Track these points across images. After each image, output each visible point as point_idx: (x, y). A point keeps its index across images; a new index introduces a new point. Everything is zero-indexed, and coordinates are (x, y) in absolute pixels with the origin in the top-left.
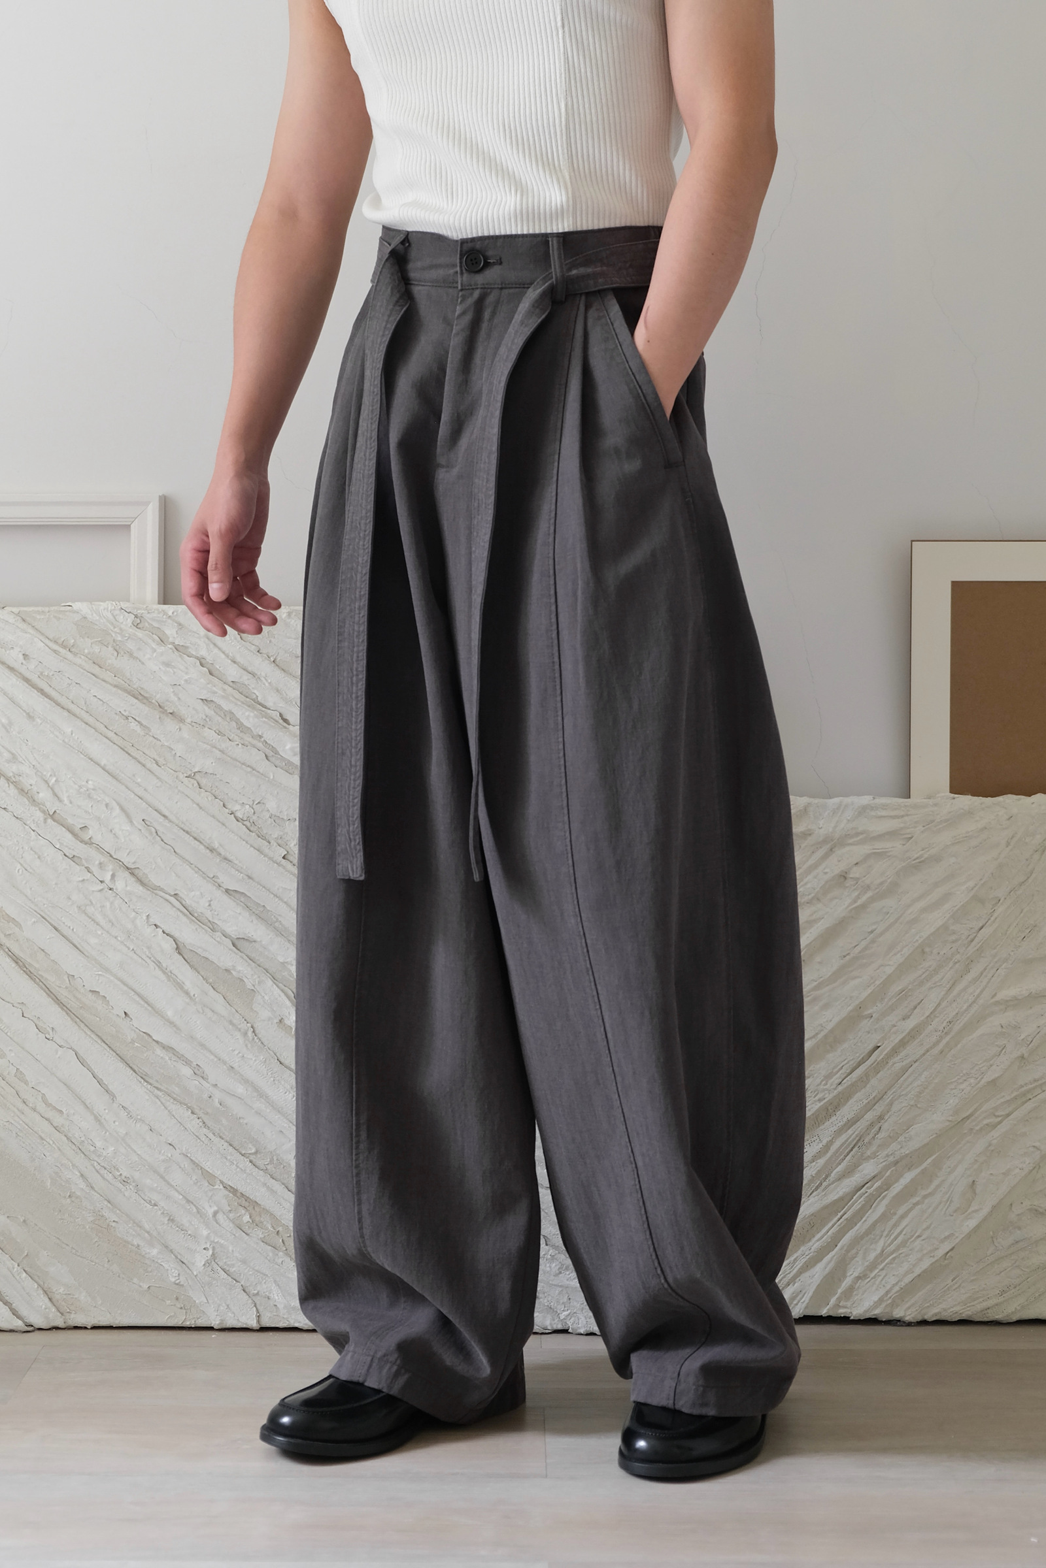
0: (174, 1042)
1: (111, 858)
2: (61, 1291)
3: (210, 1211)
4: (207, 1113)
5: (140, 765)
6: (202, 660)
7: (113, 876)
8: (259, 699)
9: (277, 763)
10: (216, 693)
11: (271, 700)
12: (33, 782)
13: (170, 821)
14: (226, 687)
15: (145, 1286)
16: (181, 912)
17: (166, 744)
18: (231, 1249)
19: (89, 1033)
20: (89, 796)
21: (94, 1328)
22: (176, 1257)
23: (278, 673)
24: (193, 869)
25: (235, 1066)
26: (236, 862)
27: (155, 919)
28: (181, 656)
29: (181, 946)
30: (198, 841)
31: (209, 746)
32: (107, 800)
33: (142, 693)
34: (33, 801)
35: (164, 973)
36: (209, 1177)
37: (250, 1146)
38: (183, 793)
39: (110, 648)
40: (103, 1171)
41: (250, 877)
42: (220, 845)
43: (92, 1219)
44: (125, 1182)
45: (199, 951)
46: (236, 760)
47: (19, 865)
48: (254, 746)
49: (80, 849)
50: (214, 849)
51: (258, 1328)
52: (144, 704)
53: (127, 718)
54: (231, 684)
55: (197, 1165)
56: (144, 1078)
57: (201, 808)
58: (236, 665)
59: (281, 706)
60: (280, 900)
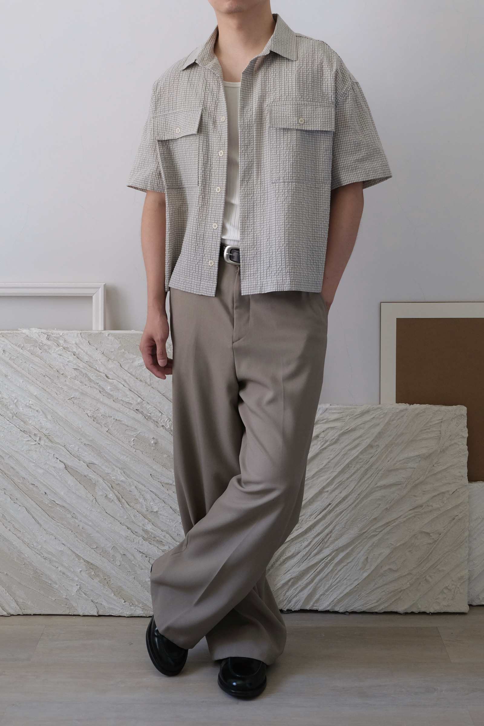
0: (65, 504)
1: (39, 432)
2: (21, 600)
3: (79, 571)
4: (77, 532)
6: (74, 353)
7: (40, 439)
8: (97, 368)
9: (104, 394)
10: (79, 366)
11: (102, 369)
12: (8, 401)
14: (84, 364)
15: (54, 599)
16: (67, 453)
17: (60, 386)
18: (87, 585)
19: (31, 500)
20: (30, 407)
21: (34, 615)
22: (65, 588)
23: (105, 358)
24: (71, 436)
25: (88, 514)
26: (88, 434)
27: (56, 456)
28: (66, 352)
29: (67, 466)
31: (77, 388)
32: (37, 409)
33: (51, 366)
34: (8, 409)
35: (60, 476)
36: (79, 557)
37: (95, 545)
38: (67, 406)
39: (38, 348)
40: (37, 555)
41: (94, 440)
43: (32, 573)
44: (45, 559)
45: (74, 468)
46: (88, 393)
48: (95, 388)
50: (79, 428)
51: (97, 615)
52: (51, 370)
53: (45, 376)
54: (86, 362)
55: (74, 553)
56: (53, 518)
57: (74, 412)
58: (88, 355)
59: (106, 371)
60: (106, 448)
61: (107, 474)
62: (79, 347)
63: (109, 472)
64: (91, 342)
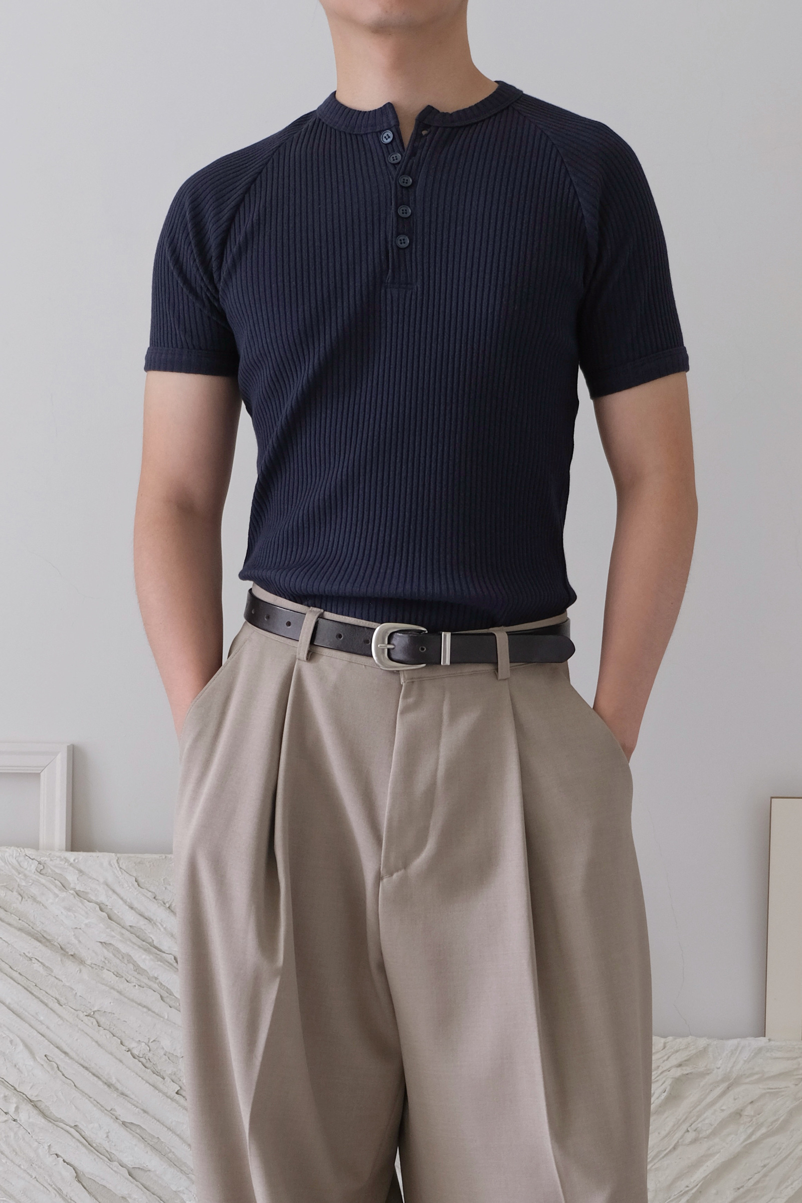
1: (15, 1092)
5: (42, 1004)
6: (101, 905)
7: (17, 1108)
8: (155, 943)
9: (172, 1003)
10: (114, 937)
11: (167, 944)
13: (71, 1058)
14: (124, 931)
16: (81, 1142)
17: (67, 984)
24: (91, 1102)
26: (133, 1096)
27: (56, 1149)
28: (81, 902)
29: (80, 1174)
30: (97, 1077)
31: (108, 988)
32: (12, 1036)
33: (45, 936)
38: (83, 1031)
39: (15, 893)
41: (145, 1112)
42: (118, 1081)
45: (97, 1179)
46: (133, 1000)
48: (150, 988)
50: (112, 1084)
52: (47, 946)
53: (31, 960)
54: (129, 928)
57: (99, 1045)
58: (133, 911)
60: (174, 1132)
61: (175, 1192)
62: (114, 891)
63: (181, 1189)
64: (140, 879)
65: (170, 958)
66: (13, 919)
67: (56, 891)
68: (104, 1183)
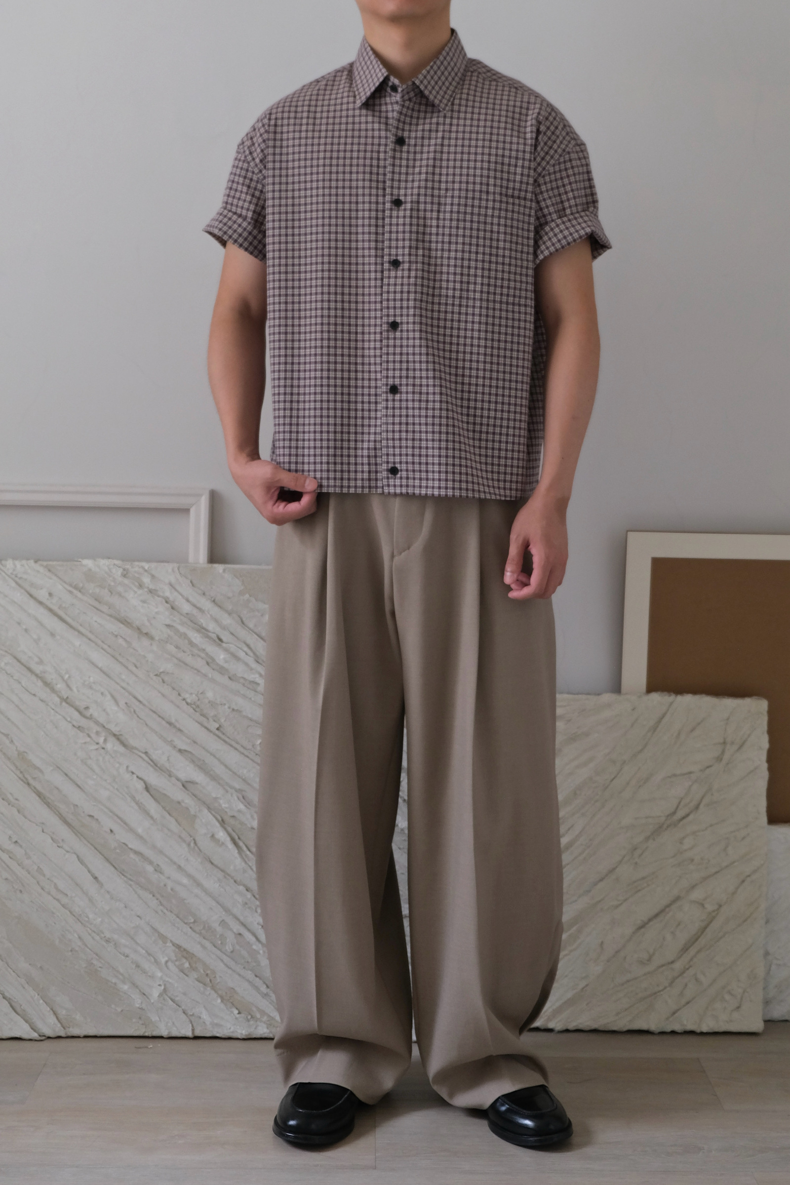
0: (142, 849)
1: (104, 728)
2: (64, 1012)
3: (163, 960)
4: (163, 896)
5: (124, 668)
6: (167, 599)
7: (105, 741)
8: (204, 625)
9: (214, 667)
10: (174, 621)
11: (211, 626)
12: (53, 678)
13: (144, 705)
14: (182, 617)
15: (119, 1010)
17: (142, 654)
18: (176, 985)
19: (86, 842)
21: (86, 1037)
22: (140, 991)
23: (216, 609)
25: (182, 865)
26: (186, 732)
27: (132, 768)
28: (153, 596)
29: (149, 786)
30: (163, 719)
32: (103, 690)
34: (53, 690)
35: (137, 803)
36: (163, 938)
37: (190, 917)
39: (106, 591)
40: (94, 934)
42: (176, 721)
43: (85, 966)
45: (161, 790)
47: (43, 733)
48: (199, 656)
49: (83, 722)
50: (172, 723)
51: (192, 1037)
54: (186, 615)
55: (155, 930)
56: (122, 873)
57: (163, 695)
59: (218, 630)
60: (214, 756)
61: (216, 799)
62: (176, 590)
63: (219, 796)
64: (194, 581)
65: (214, 636)
66: (105, 608)
67: (136, 589)
68: (165, 792)
